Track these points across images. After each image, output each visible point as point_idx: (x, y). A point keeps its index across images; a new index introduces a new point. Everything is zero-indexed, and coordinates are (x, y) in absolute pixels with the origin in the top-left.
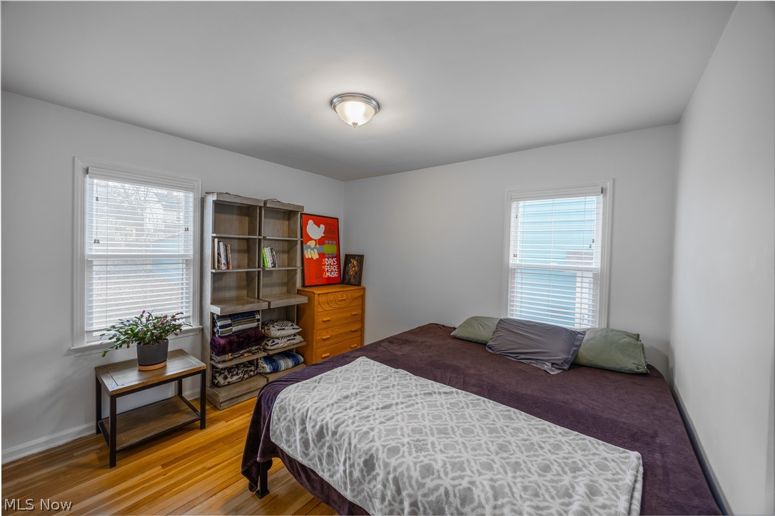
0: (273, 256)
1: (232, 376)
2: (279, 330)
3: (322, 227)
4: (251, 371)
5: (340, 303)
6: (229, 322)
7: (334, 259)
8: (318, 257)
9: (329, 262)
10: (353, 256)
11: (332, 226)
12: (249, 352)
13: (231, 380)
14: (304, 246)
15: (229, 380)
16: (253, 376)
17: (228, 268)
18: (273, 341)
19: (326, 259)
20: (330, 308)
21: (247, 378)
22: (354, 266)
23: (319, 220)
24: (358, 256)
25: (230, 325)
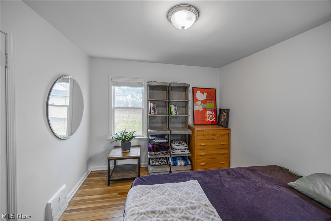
0: (176, 109)
1: (156, 162)
2: (176, 145)
3: (205, 94)
4: (164, 162)
5: (212, 136)
6: (154, 138)
7: (213, 111)
8: (202, 110)
9: (209, 113)
10: (224, 110)
11: (211, 94)
12: (162, 153)
13: (155, 164)
14: (194, 104)
15: (154, 163)
16: (165, 165)
17: (155, 114)
18: (174, 151)
19: (208, 111)
20: (205, 138)
21: (162, 165)
22: (224, 116)
23: (203, 90)
24: (227, 110)
25: (154, 139)
